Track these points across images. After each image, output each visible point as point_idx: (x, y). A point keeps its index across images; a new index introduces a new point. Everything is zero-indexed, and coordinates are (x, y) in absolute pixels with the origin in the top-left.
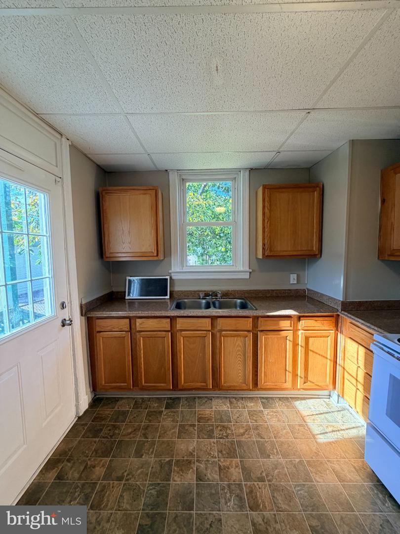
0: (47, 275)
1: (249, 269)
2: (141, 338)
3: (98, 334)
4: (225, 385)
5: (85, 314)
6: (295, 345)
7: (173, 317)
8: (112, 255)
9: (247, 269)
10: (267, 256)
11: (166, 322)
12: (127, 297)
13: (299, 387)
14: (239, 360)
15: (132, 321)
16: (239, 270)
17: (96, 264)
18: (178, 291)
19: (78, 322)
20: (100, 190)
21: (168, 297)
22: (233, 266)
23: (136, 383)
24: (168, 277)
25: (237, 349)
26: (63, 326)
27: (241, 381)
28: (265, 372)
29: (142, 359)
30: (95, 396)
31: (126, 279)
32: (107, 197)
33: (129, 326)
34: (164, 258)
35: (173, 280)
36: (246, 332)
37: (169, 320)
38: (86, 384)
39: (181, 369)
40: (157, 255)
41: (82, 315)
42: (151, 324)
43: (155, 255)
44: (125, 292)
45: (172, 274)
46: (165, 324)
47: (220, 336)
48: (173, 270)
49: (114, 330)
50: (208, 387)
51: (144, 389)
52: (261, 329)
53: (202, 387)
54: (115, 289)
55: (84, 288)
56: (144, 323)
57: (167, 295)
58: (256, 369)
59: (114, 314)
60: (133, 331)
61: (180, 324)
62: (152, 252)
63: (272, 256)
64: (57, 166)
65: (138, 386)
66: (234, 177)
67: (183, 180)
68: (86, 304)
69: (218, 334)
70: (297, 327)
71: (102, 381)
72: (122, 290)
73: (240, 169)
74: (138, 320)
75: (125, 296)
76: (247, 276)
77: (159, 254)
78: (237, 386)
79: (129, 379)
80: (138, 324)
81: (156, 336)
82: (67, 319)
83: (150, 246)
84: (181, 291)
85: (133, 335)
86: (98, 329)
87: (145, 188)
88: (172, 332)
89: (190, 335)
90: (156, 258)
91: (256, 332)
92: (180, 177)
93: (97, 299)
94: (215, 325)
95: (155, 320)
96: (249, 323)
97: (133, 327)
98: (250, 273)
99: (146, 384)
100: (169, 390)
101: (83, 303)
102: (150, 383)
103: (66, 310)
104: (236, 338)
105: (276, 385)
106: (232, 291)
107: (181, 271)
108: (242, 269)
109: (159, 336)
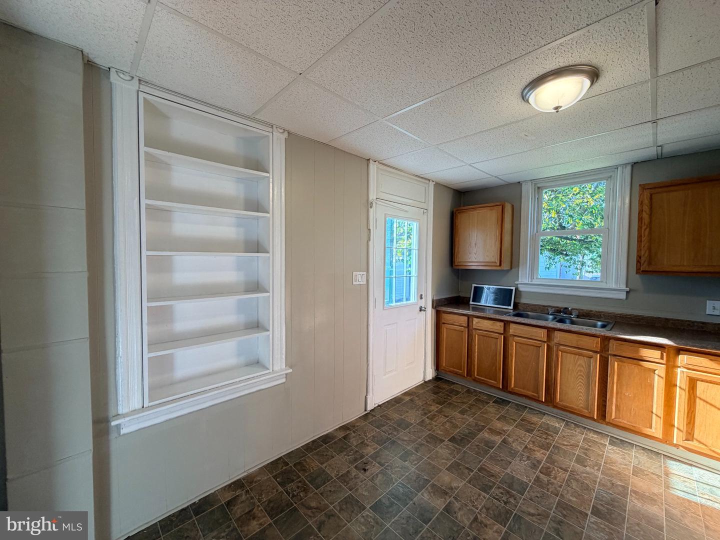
0: (414, 275)
1: (627, 287)
2: (477, 335)
3: (443, 325)
4: (561, 403)
5: (435, 307)
6: (670, 385)
7: (507, 321)
8: (460, 264)
9: (623, 287)
10: (642, 271)
11: (500, 326)
12: (471, 303)
13: (675, 442)
14: (580, 382)
15: (470, 319)
16: (611, 287)
17: (447, 270)
18: (524, 304)
19: (430, 312)
20: (454, 210)
21: (511, 307)
22: (602, 282)
23: (470, 373)
24: (514, 288)
25: (578, 369)
26: (421, 310)
27: (582, 405)
28: (617, 406)
29: (476, 353)
30: (438, 375)
31: (472, 286)
32: (459, 216)
33: (467, 323)
34: (511, 268)
35: (520, 291)
36: (591, 353)
37: (502, 324)
38: (432, 361)
39: (512, 372)
40: (500, 265)
41: (433, 307)
42: (486, 325)
43: (498, 264)
44: (470, 298)
45: (519, 286)
46: (499, 327)
47: (557, 351)
48: (520, 281)
49: (455, 324)
50: (540, 399)
51: (475, 380)
52: (613, 353)
53: (534, 397)
54: (462, 295)
55: (437, 288)
56: (479, 322)
57: (510, 306)
58: (604, 399)
59: (455, 311)
60: (471, 328)
61: (513, 329)
62: (495, 262)
63: (650, 271)
64: (425, 203)
65: (471, 377)
66: (610, 175)
67: (539, 188)
68: (436, 300)
69: (555, 349)
70: (674, 362)
71: (444, 363)
72: (468, 296)
73: (616, 166)
74: (475, 319)
75: (469, 301)
76: (623, 296)
77: (502, 264)
78: (576, 409)
79: (464, 368)
80: (474, 323)
81: (489, 336)
82: (423, 307)
83: (493, 256)
84: (528, 304)
85: (470, 331)
86: (443, 321)
87: (492, 204)
88: (505, 335)
89: (522, 342)
90: (499, 268)
91: (606, 356)
92: (535, 185)
93: (446, 299)
94: (553, 337)
95: (491, 322)
96: (595, 343)
97: (470, 324)
98: (627, 292)
99: (477, 377)
100: (499, 388)
101: (434, 299)
102: (481, 377)
103: (423, 300)
104: (577, 356)
105: (635, 427)
106: (596, 312)
107: (530, 282)
108: (614, 286)
109: (492, 336)
